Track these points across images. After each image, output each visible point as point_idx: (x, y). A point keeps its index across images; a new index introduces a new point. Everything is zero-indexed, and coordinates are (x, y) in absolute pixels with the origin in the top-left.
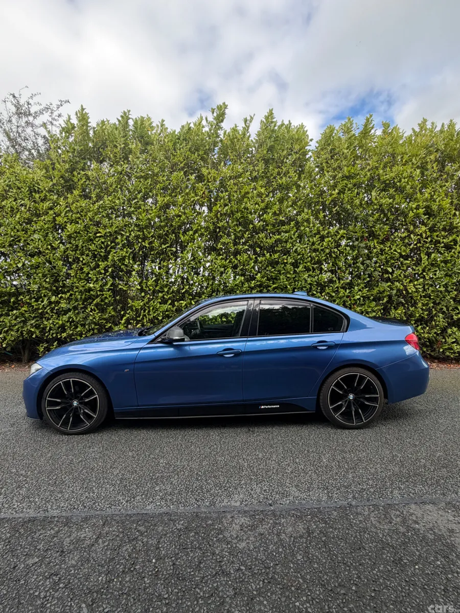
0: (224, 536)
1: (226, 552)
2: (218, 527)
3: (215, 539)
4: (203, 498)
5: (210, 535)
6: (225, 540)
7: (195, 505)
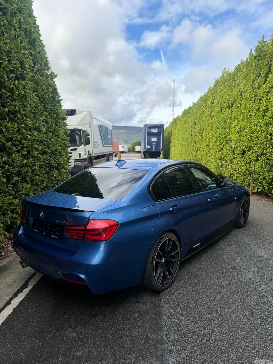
0: (140, 360)
1: (129, 361)
2: (148, 356)
3: (139, 355)
4: (175, 345)
5: (142, 352)
6: (138, 360)
7: (167, 341)
